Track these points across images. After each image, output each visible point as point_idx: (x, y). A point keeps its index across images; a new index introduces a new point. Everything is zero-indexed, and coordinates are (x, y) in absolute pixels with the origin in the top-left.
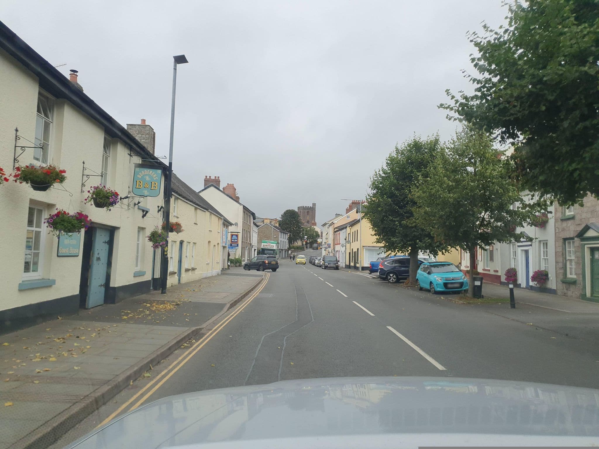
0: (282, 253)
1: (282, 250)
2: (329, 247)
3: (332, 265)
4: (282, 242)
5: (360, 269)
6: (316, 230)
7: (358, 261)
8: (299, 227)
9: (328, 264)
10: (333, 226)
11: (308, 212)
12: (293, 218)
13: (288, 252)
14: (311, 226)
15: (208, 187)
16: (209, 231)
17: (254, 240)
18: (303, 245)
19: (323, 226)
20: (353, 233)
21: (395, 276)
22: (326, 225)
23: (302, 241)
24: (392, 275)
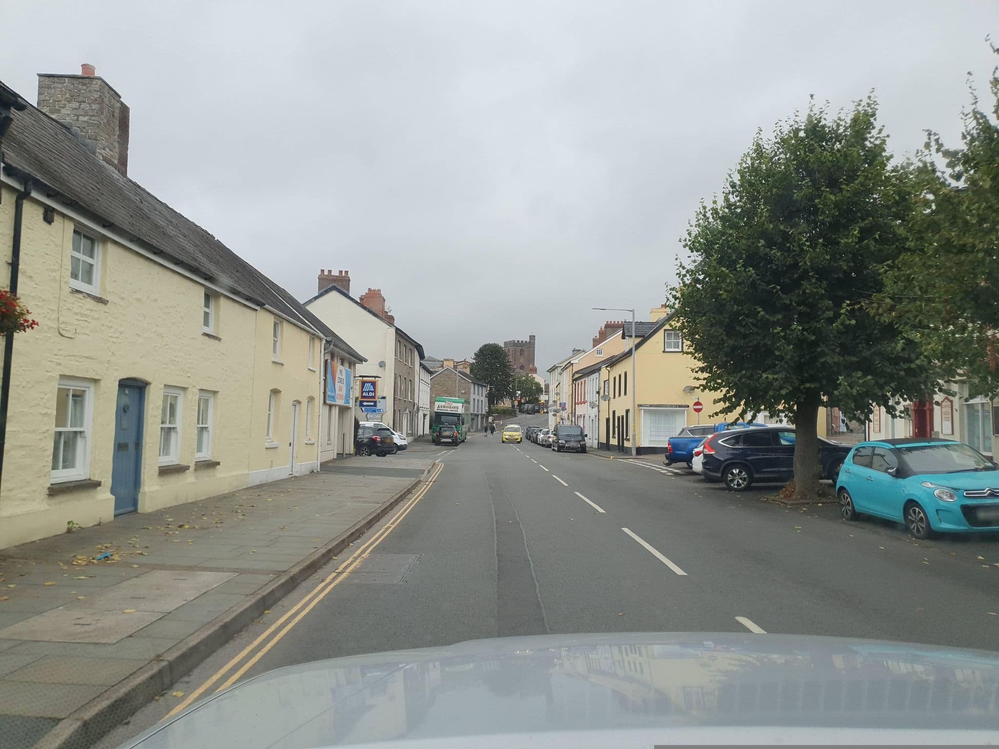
0: (475, 422)
1: (477, 415)
2: (564, 409)
3: (573, 444)
4: (476, 401)
5: (634, 452)
6: (536, 380)
7: (627, 435)
8: (508, 375)
9: (564, 442)
10: (570, 369)
11: (522, 351)
12: (496, 358)
13: (487, 420)
14: (528, 374)
15: (327, 292)
16: (274, 362)
17: (423, 395)
18: (513, 406)
19: (550, 372)
20: (615, 378)
21: (744, 473)
22: (556, 370)
23: (512, 399)
24: (737, 471)
